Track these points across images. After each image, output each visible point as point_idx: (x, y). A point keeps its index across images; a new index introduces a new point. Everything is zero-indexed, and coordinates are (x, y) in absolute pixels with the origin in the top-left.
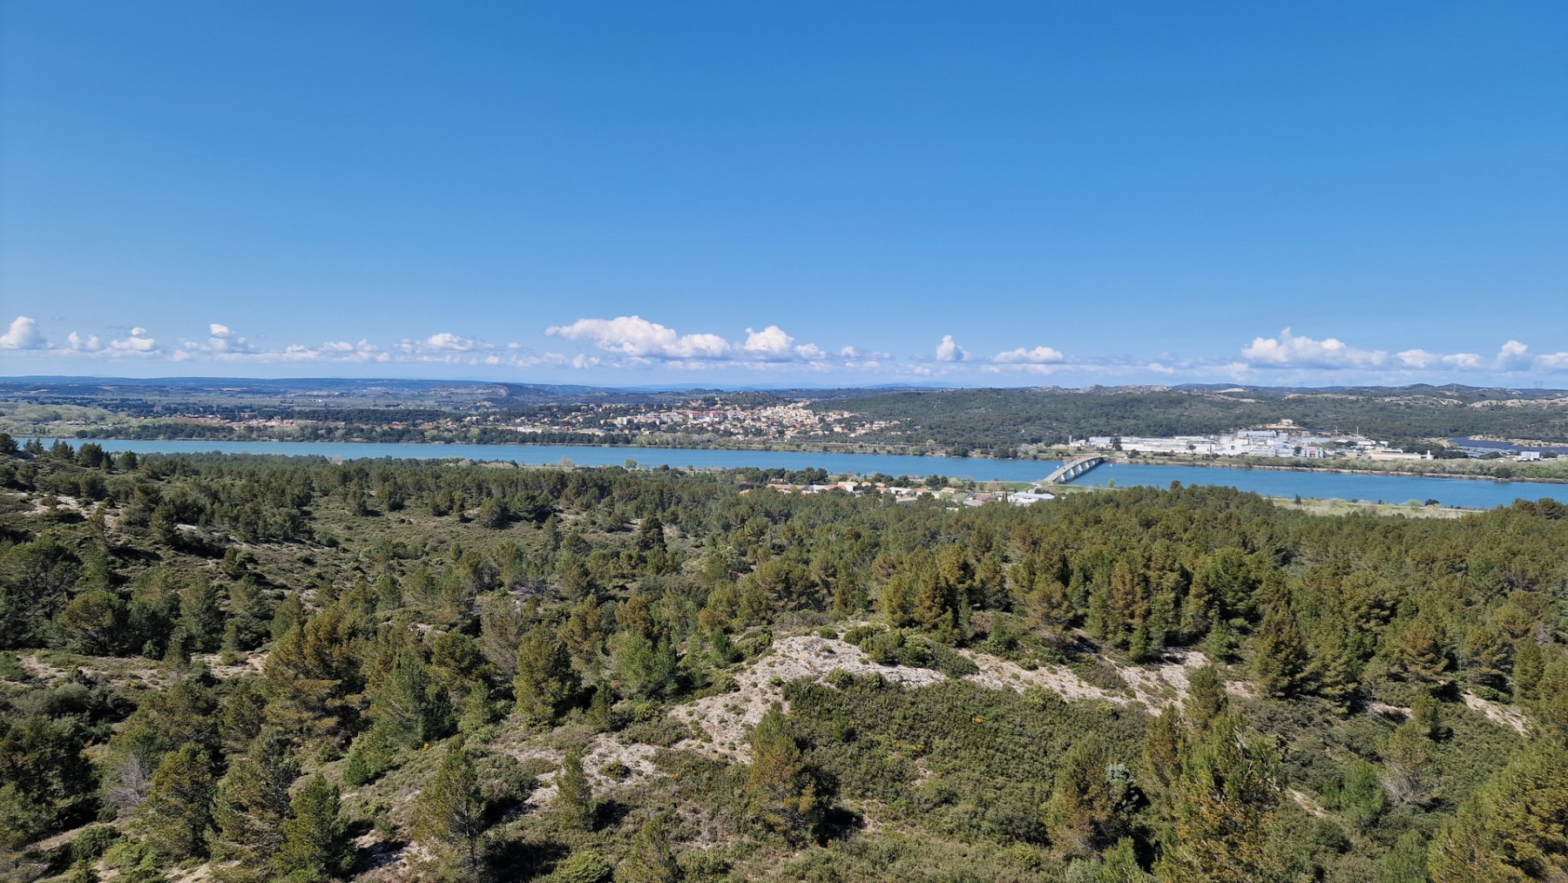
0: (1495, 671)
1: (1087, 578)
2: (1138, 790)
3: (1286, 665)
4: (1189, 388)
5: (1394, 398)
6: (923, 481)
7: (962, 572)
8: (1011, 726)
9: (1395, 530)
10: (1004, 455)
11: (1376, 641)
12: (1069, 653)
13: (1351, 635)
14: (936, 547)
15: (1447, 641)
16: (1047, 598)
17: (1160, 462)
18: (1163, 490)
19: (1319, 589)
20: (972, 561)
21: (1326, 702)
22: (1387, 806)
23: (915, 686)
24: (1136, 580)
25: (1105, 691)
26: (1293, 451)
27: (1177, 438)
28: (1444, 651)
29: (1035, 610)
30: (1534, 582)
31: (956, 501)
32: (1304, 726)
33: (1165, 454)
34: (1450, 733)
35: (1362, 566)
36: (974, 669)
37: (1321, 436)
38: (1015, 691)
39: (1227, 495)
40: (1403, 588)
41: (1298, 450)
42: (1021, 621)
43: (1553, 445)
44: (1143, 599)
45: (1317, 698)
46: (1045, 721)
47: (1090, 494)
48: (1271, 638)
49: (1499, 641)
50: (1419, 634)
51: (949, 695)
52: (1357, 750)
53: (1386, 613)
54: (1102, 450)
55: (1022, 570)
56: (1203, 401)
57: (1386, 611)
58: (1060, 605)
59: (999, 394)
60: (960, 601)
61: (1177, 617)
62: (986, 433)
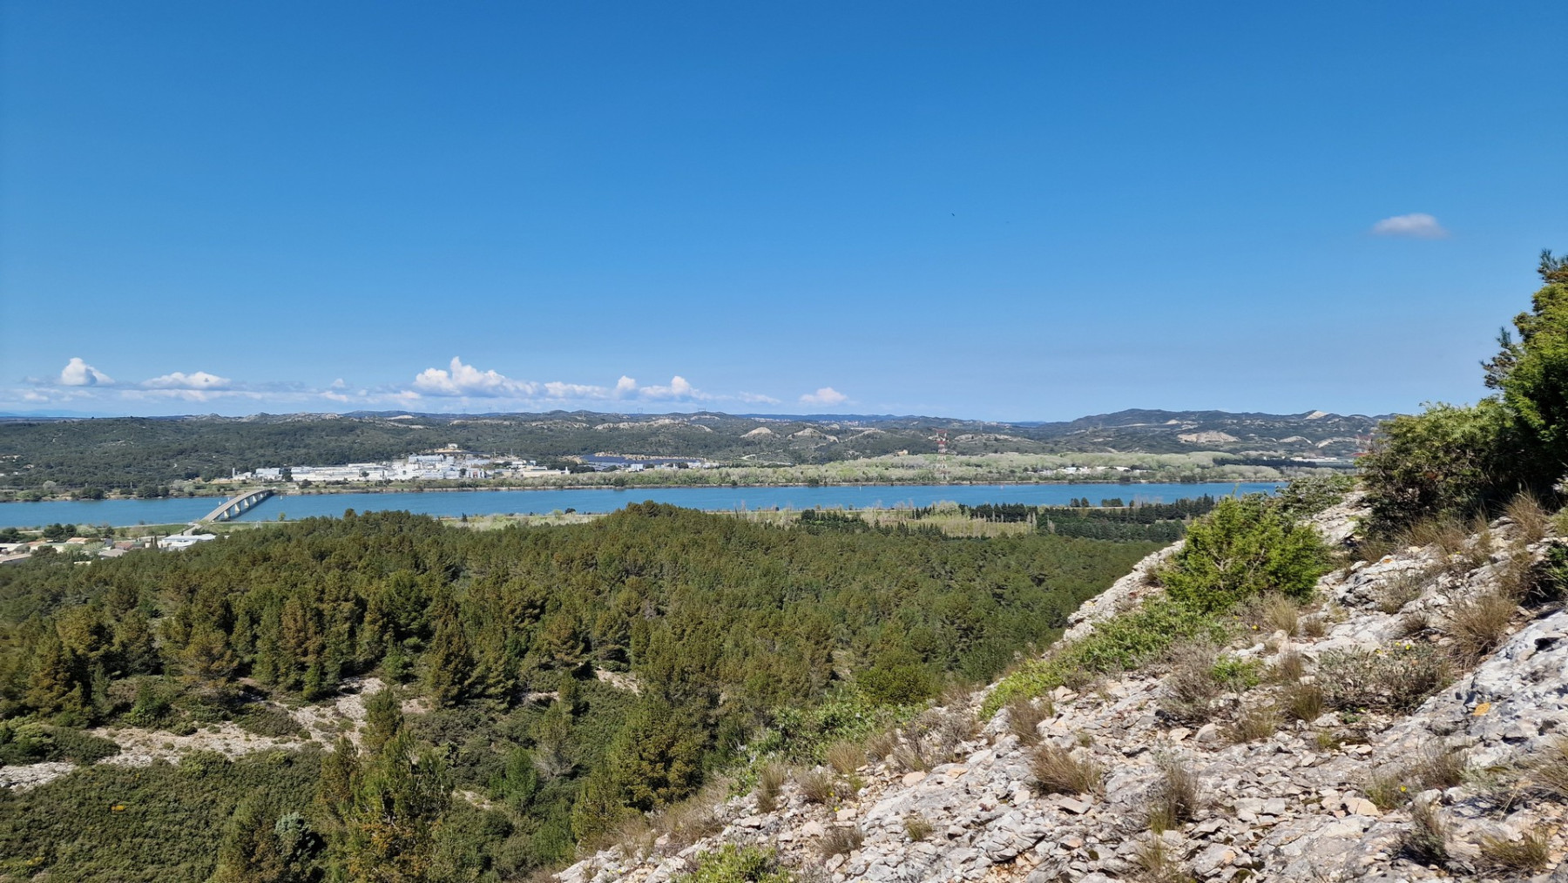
0: (617, 647)
1: (254, 620)
2: (314, 835)
3: (455, 674)
4: (360, 415)
5: (539, 423)
6: (38, 532)
7: (95, 637)
8: (163, 804)
9: (544, 538)
10: (152, 495)
11: (529, 637)
12: (233, 707)
13: (509, 636)
14: (59, 612)
15: (583, 627)
16: (207, 652)
17: (333, 491)
18: (337, 519)
19: (482, 599)
20: (109, 621)
21: (491, 701)
22: (540, 784)
23: (30, 787)
24: (308, 616)
25: (277, 739)
26: (458, 473)
27: (350, 465)
28: (581, 636)
29: (192, 666)
30: (642, 568)
31: (87, 553)
32: (473, 728)
33: (338, 483)
34: (587, 705)
35: (518, 572)
36: (114, 749)
37: (483, 458)
38: (168, 763)
39: (400, 518)
40: (549, 587)
41: (463, 472)
42: (175, 682)
43: (652, 458)
44: (316, 633)
45: (483, 699)
46: (206, 789)
47: (258, 530)
48: (442, 652)
49: (620, 622)
50: (563, 626)
51: (80, 787)
52: (516, 740)
53: (537, 611)
54: (271, 482)
55: (174, 623)
56: (375, 428)
57: (536, 610)
58: (222, 655)
59: (144, 424)
60: (93, 672)
61: (353, 646)
62: (127, 469)
